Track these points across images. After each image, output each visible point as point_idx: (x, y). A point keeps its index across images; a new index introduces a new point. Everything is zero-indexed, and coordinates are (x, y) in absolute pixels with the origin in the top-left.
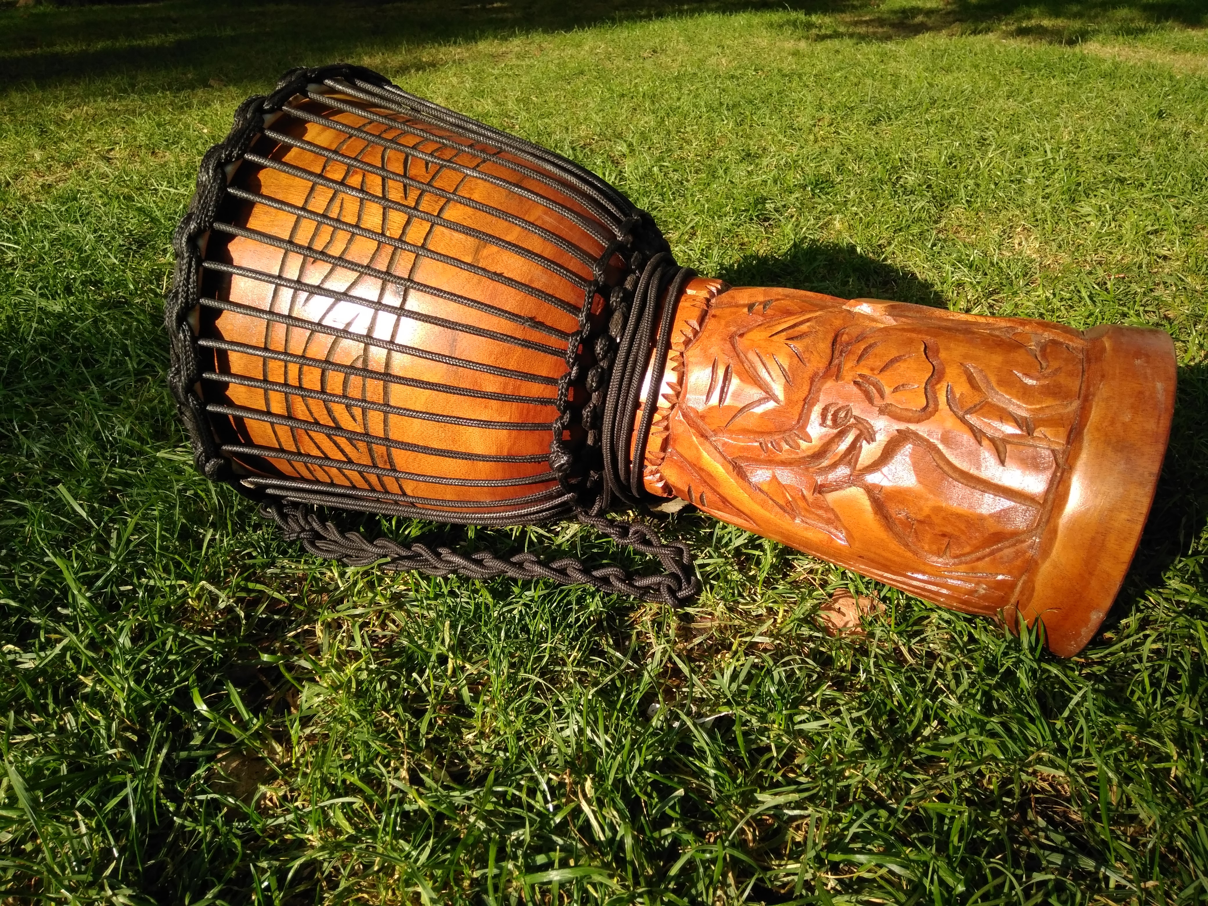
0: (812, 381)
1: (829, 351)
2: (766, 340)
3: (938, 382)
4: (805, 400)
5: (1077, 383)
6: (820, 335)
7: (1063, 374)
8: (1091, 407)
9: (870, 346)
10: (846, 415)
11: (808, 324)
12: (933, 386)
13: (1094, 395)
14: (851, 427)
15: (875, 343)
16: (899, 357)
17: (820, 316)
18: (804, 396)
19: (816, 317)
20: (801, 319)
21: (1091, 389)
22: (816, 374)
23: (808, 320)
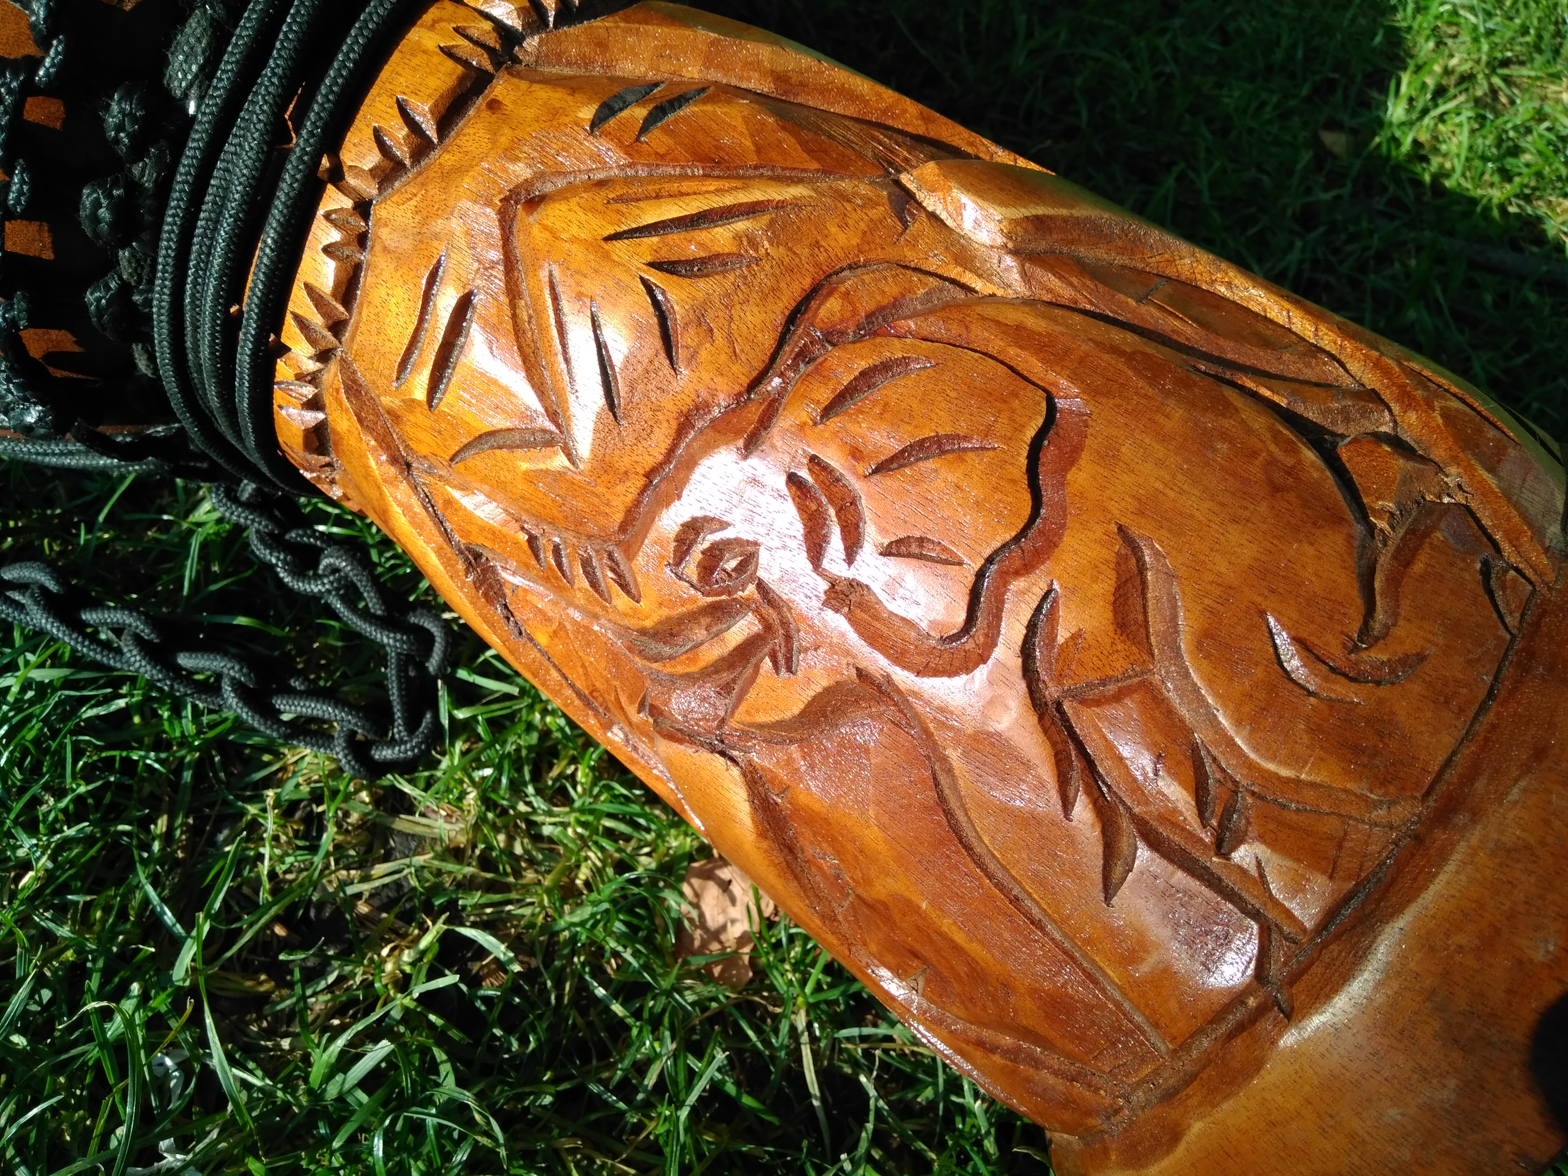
0: (684, 425)
1: (768, 341)
2: (589, 245)
3: (1026, 569)
4: (649, 475)
5: (1448, 740)
6: (763, 276)
7: (1417, 688)
8: (1443, 857)
9: (886, 367)
10: (741, 568)
11: (741, 225)
12: (1005, 577)
13: (1476, 815)
14: (746, 605)
15: (905, 361)
16: (953, 438)
17: (796, 204)
18: (649, 462)
19: (780, 205)
20: (729, 200)
21: (1480, 785)
22: (701, 407)
23: (751, 210)
